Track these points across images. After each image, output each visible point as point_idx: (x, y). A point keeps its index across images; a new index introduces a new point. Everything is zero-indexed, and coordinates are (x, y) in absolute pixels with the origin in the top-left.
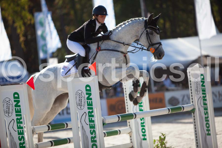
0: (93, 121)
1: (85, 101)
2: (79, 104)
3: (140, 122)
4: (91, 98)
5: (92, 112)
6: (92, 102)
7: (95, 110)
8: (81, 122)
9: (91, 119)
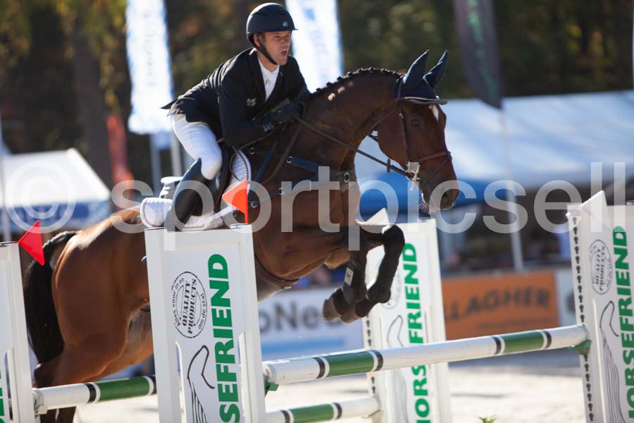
0: (233, 377)
1: (204, 310)
2: (183, 319)
3: (410, 378)
4: (229, 300)
5: (230, 345)
6: (229, 312)
7: (239, 339)
8: (188, 378)
9: (226, 368)
